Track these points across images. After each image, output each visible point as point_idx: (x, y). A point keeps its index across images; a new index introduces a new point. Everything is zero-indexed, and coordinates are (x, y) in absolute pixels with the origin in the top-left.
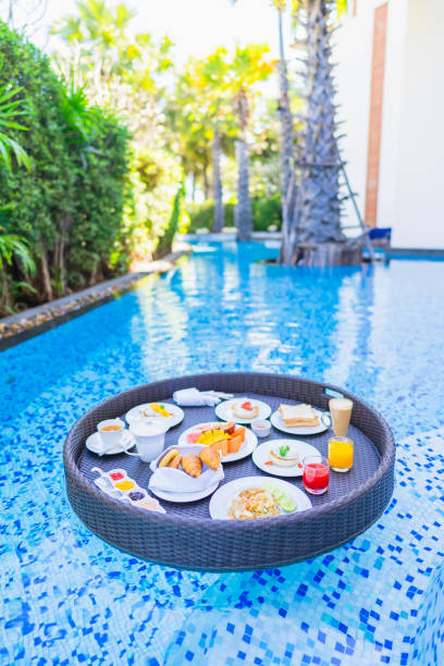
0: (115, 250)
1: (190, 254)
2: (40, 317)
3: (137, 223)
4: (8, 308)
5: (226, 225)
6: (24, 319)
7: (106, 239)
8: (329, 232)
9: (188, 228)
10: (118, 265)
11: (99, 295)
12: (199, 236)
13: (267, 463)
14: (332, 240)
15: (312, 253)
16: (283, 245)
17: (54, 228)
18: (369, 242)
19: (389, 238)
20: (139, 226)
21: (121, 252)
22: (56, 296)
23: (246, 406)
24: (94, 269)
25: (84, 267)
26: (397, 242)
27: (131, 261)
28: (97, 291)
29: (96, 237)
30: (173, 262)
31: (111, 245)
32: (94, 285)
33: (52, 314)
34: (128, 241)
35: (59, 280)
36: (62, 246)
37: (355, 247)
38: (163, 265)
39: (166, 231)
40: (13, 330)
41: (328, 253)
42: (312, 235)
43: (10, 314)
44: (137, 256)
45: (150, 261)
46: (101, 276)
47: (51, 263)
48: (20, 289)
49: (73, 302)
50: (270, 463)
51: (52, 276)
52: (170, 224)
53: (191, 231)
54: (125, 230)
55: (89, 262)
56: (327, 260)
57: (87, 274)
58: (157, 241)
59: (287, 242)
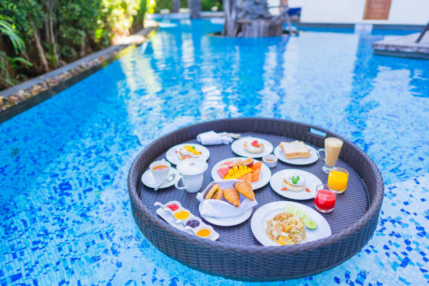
0: (98, 26)
1: (158, 29)
2: (37, 88)
3: (115, 4)
4: (8, 81)
5: (182, 7)
6: (21, 91)
7: (89, 18)
8: (259, 10)
9: (154, 8)
10: (103, 39)
11: (87, 65)
12: (163, 15)
13: (283, 189)
14: (261, 17)
15: (248, 27)
16: (226, 21)
17: (40, 8)
18: (288, 18)
19: (299, 15)
20: (117, 7)
21: (104, 29)
22: (52, 67)
23: (255, 144)
24: (83, 44)
25: (74, 42)
26: (305, 18)
27: (113, 35)
28: (86, 62)
29: (80, 16)
30: (146, 36)
31: (95, 22)
32: (84, 56)
33: (48, 84)
34: (109, 19)
35: (52, 54)
36: (52, 24)
37: (278, 22)
38: (138, 38)
39: (138, 11)
40: (10, 102)
41: (259, 27)
42: (247, 13)
43: (10, 86)
44: (118, 31)
45: (128, 36)
46: (90, 49)
47: (43, 38)
48: (18, 63)
49: (66, 73)
50: (285, 189)
51: (46, 50)
52: (141, 5)
53: (157, 12)
54: (105, 10)
55: (77, 38)
56: (259, 32)
57: (78, 48)
58: (131, 19)
59: (229, 19)
